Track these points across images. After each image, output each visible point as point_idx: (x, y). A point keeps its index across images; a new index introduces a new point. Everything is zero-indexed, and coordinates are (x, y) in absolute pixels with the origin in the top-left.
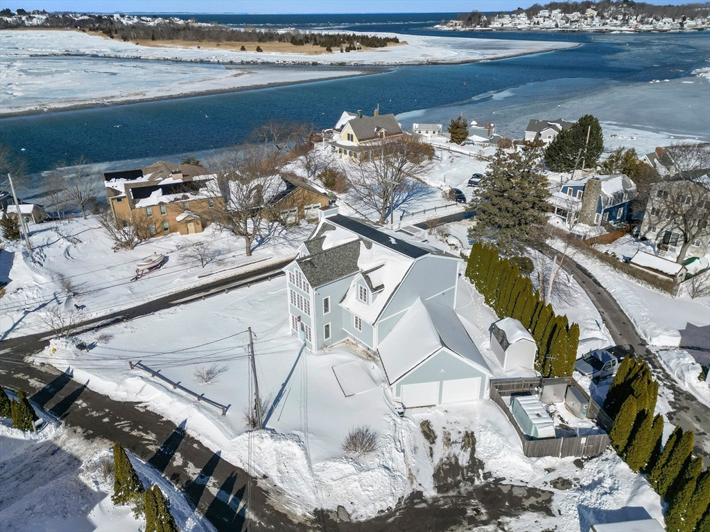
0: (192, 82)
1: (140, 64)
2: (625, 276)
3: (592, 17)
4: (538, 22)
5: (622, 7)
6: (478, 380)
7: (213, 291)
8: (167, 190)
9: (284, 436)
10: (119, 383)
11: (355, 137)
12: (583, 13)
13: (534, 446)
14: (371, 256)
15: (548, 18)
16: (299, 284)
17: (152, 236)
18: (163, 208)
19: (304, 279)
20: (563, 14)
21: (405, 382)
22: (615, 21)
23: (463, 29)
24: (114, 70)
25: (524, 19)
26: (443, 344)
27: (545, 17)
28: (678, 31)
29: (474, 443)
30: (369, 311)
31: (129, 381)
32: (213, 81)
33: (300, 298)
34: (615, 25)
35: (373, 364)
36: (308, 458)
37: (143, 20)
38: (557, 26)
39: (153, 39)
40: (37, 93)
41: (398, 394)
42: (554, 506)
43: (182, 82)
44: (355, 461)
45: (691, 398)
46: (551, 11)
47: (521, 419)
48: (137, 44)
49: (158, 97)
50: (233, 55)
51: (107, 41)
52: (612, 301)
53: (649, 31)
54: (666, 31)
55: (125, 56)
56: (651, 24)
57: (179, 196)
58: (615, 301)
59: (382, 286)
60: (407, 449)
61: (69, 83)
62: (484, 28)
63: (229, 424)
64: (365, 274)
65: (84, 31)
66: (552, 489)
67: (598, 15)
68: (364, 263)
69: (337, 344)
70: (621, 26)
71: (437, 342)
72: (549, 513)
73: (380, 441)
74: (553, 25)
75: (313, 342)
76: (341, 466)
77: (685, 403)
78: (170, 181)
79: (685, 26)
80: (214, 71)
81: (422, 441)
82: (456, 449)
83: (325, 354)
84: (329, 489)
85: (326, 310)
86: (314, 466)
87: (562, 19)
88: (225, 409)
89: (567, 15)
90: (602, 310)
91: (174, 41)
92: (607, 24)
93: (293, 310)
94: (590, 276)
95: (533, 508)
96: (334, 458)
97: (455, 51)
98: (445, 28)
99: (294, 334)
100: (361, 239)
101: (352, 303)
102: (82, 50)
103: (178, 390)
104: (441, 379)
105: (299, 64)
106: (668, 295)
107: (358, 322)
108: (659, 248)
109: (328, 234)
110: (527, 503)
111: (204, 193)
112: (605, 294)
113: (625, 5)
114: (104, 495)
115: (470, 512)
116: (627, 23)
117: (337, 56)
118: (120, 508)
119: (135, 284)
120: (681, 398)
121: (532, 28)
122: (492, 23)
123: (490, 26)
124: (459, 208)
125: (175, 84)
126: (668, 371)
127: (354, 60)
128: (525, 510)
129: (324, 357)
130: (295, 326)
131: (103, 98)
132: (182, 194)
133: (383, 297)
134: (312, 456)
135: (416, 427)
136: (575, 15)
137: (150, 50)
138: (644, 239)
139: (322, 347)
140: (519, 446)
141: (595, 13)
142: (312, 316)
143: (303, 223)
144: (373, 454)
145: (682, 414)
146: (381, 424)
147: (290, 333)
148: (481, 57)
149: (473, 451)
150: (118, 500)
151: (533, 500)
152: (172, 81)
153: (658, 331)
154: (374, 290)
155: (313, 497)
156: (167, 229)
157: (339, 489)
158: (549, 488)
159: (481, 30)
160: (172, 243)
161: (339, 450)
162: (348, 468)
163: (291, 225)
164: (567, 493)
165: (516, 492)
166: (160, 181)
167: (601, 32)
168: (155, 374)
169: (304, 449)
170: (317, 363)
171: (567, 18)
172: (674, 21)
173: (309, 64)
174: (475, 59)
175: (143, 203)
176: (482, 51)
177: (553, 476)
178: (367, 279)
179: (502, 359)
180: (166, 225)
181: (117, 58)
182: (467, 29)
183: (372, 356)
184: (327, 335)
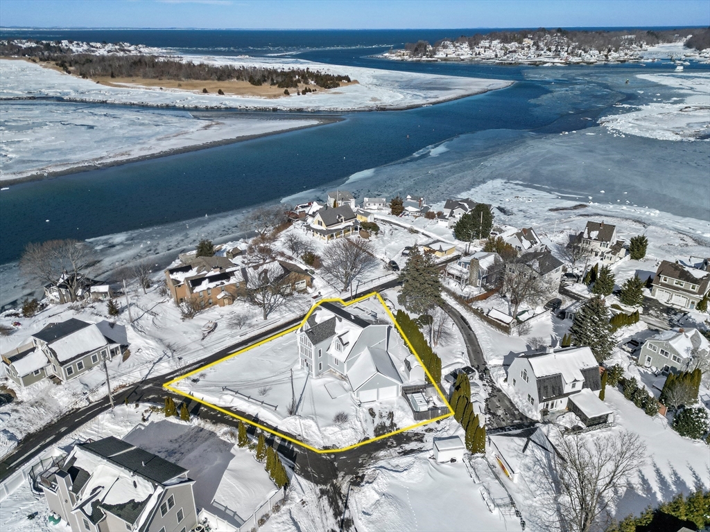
0: (167, 138)
1: (111, 112)
2: (486, 323)
3: (529, 47)
4: (479, 53)
5: (556, 36)
6: (395, 387)
7: (249, 344)
8: (212, 279)
9: (307, 417)
10: (220, 398)
11: (323, 223)
12: (520, 42)
13: (419, 416)
14: (342, 326)
15: (489, 48)
16: (306, 343)
17: (203, 309)
18: (210, 291)
19: (309, 341)
20: (502, 45)
21: (362, 390)
22: (548, 53)
23: (411, 59)
24: (89, 121)
25: (466, 50)
26: (378, 371)
27: (485, 48)
28: (603, 62)
29: (393, 416)
30: (342, 355)
31: (225, 397)
32: (187, 136)
33: (306, 350)
34: (548, 57)
35: (345, 382)
36: (318, 426)
37: (93, 47)
38: (496, 56)
39: (113, 76)
40: (29, 155)
41: (358, 396)
42: (424, 439)
43: (159, 137)
44: (339, 426)
45: (499, 390)
46: (491, 42)
47: (414, 404)
48: (98, 83)
49: (142, 157)
50: (197, 98)
51: (64, 76)
52: (475, 339)
53: (578, 63)
54: (592, 63)
55: (91, 100)
56: (580, 56)
57: (218, 282)
58: (477, 339)
59: (348, 343)
60: (362, 421)
61: (53, 141)
62: (430, 59)
63: (279, 414)
64: (339, 337)
65: (34, 61)
66: (424, 433)
67: (534, 44)
68: (339, 330)
69: (326, 373)
70: (554, 58)
71: (375, 370)
72: (422, 441)
73: (350, 418)
74: (493, 55)
75: (314, 372)
76: (331, 428)
77: (495, 393)
78: (212, 273)
79: (610, 58)
80: (184, 122)
81: (369, 417)
82: (385, 420)
83: (320, 378)
84: (328, 438)
85: (320, 356)
86: (322, 429)
87: (501, 49)
88: (276, 407)
89: (506, 45)
90: (468, 345)
91: (134, 78)
92: (541, 55)
93: (302, 356)
94: (467, 323)
95: (416, 440)
96: (329, 425)
97: (401, 93)
98: (393, 57)
99: (302, 368)
100: (336, 316)
101: (333, 351)
102: (45, 91)
103: (250, 400)
104: (378, 387)
105: (260, 109)
106: (506, 335)
107: (337, 361)
108: (512, 303)
109: (318, 312)
110: (413, 439)
111: (233, 280)
112: (473, 335)
113: (559, 34)
114: (233, 444)
115: (389, 444)
116: (559, 55)
117: (294, 100)
118: (241, 448)
119: (204, 342)
120: (495, 391)
121: (474, 58)
122: (437, 53)
123: (436, 56)
124: (393, 276)
125: (153, 141)
126: (493, 378)
127: (311, 105)
128: (412, 441)
129: (319, 380)
130: (303, 364)
131: (94, 160)
132: (220, 281)
133: (348, 348)
134: (320, 425)
135: (366, 411)
136: (513, 45)
137: (113, 91)
138: (505, 296)
139: (318, 375)
140: (411, 415)
141: (532, 42)
142: (313, 359)
143: (296, 294)
144: (347, 423)
145: (493, 398)
146: (349, 410)
147: (300, 368)
148: (424, 102)
149: (392, 419)
150: (240, 446)
151: (416, 437)
152: (150, 137)
153: (492, 357)
154: (344, 345)
155: (322, 442)
156: (210, 304)
157: (333, 438)
158: (424, 432)
159: (427, 61)
160: (216, 313)
161: (331, 422)
162: (336, 429)
163: (288, 295)
164: (431, 433)
165: (409, 435)
166: (206, 274)
167: (536, 65)
168: (237, 392)
169: (316, 422)
170: (316, 383)
171: (506, 48)
172: (600, 53)
173: (270, 110)
174: (419, 103)
175: (198, 289)
176: (425, 92)
177: (426, 428)
178: (341, 339)
179: (409, 375)
180: (211, 301)
181: (84, 103)
182: (415, 59)
183: (344, 378)
184: (320, 369)
